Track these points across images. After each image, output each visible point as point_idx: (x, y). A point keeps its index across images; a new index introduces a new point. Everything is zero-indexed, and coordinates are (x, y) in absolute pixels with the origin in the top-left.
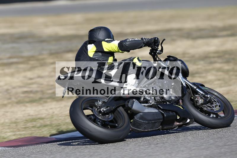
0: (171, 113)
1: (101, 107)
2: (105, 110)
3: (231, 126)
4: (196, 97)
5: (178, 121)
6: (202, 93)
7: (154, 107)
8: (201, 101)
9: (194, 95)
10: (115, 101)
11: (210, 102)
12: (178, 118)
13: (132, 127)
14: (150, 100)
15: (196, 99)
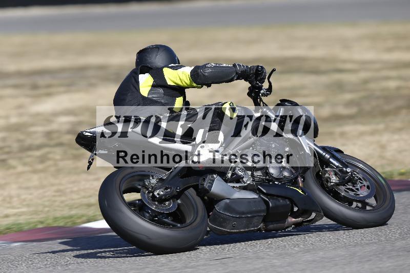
0: (281, 201)
1: (154, 189)
2: (162, 193)
3: (387, 224)
4: (326, 171)
5: (295, 215)
6: (337, 164)
7: (250, 190)
8: (334, 179)
9: (323, 169)
10: (182, 177)
11: (352, 181)
12: (296, 209)
13: (211, 224)
14: (243, 177)
15: (327, 175)
